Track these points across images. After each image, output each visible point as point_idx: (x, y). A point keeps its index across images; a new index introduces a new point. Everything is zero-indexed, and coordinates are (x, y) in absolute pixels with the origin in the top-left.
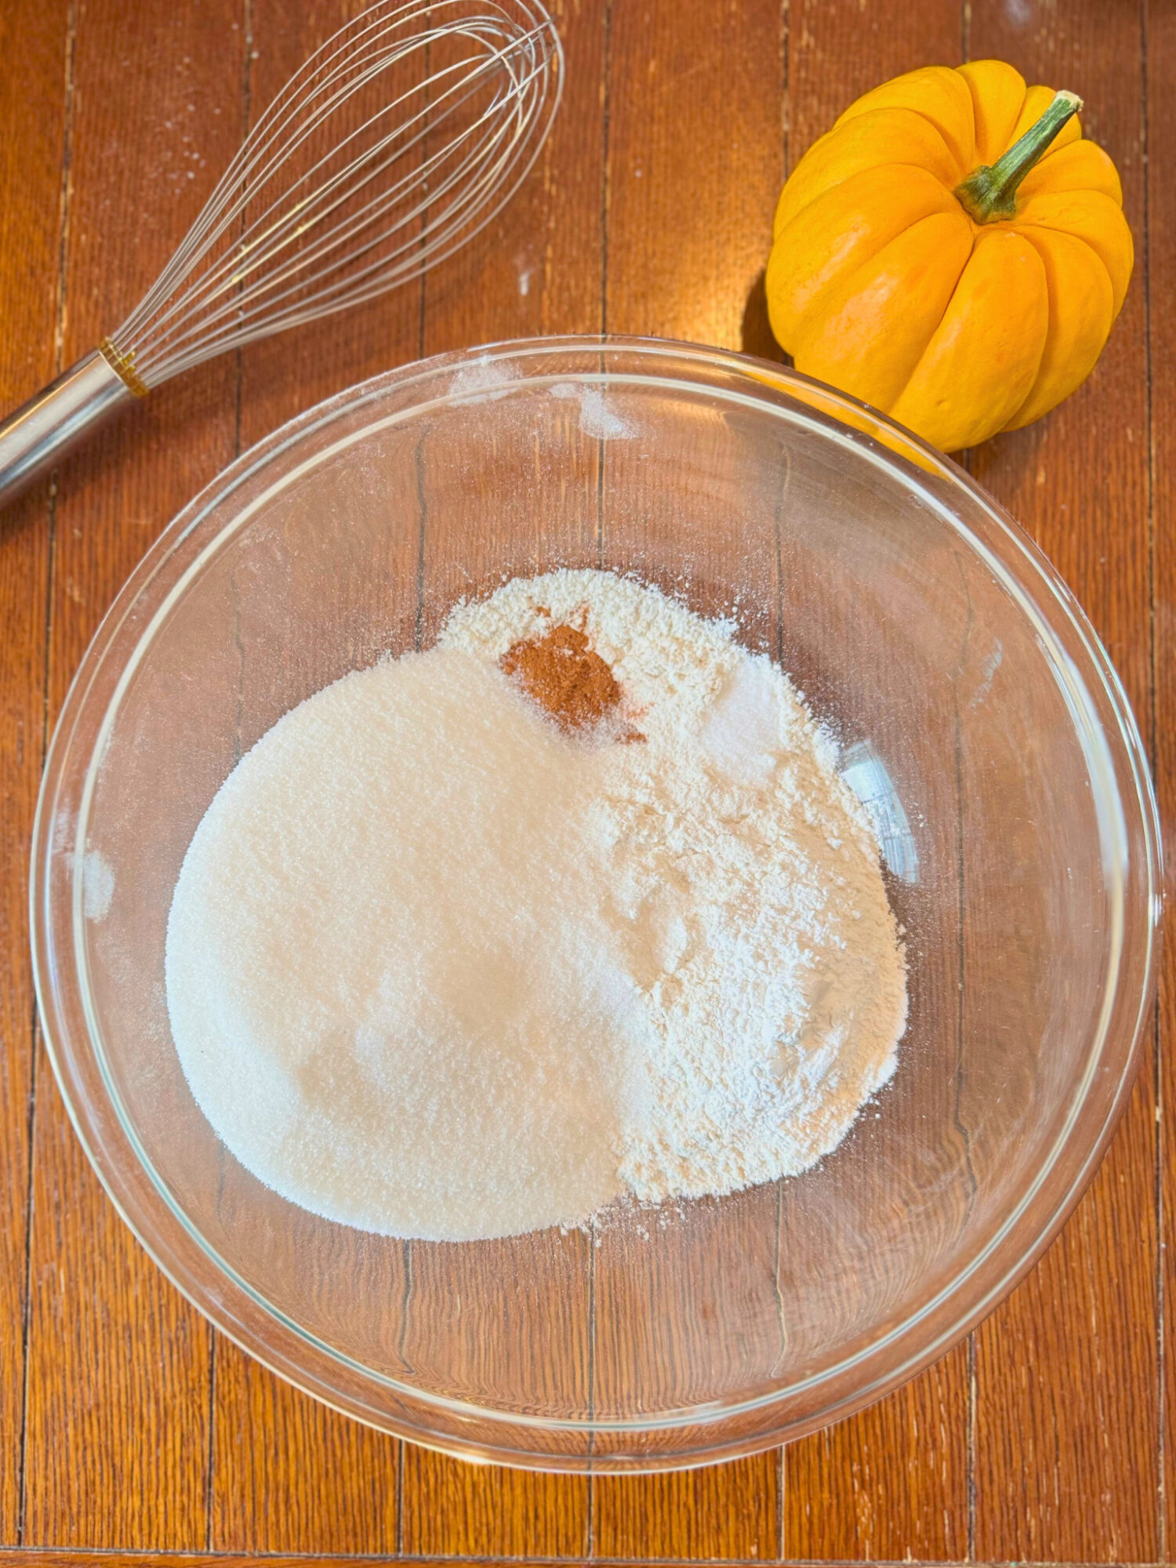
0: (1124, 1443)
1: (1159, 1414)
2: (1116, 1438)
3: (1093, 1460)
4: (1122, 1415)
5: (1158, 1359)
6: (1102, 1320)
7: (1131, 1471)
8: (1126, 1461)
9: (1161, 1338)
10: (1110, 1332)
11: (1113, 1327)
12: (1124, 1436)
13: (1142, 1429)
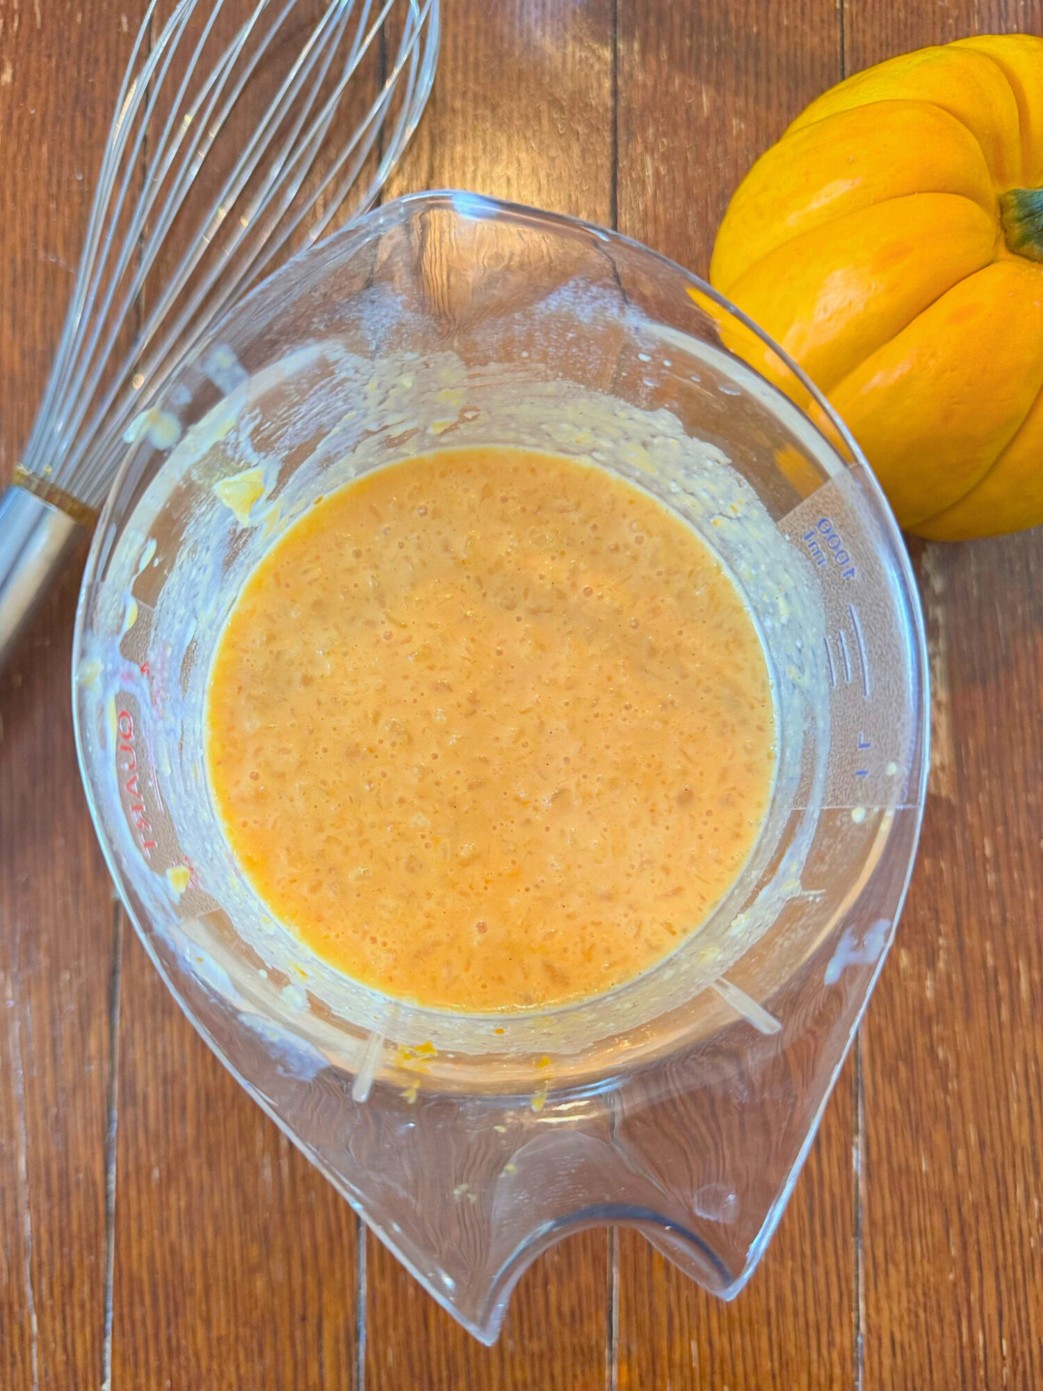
0: (58, 1326)
1: (105, 1287)
2: (47, 1320)
3: (17, 1348)
4: (57, 1290)
5: (107, 1214)
6: (32, 1164)
7: (67, 1362)
8: (60, 1350)
9: (112, 1186)
10: (43, 1179)
11: (48, 1173)
12: (59, 1318)
13: (82, 1307)
